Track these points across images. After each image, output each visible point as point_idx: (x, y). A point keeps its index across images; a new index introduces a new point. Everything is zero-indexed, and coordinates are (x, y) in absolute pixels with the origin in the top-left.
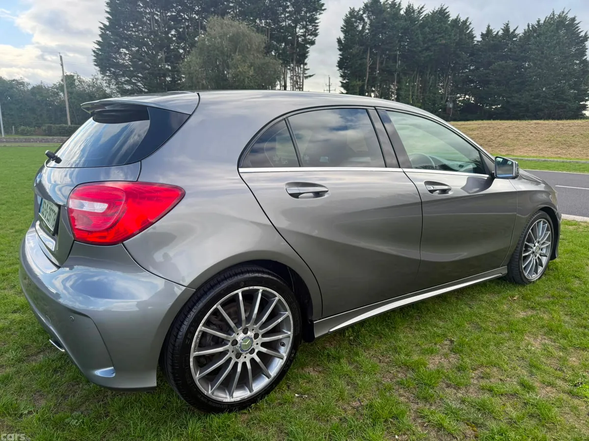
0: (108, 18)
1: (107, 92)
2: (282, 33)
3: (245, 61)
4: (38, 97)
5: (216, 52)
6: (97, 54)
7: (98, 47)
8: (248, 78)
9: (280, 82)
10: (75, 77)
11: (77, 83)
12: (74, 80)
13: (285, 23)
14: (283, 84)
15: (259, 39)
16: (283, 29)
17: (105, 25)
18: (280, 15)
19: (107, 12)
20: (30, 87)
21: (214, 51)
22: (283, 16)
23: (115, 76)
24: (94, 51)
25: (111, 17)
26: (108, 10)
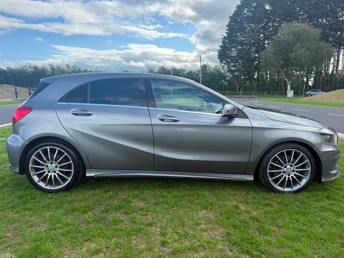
0: (227, 33)
1: (221, 72)
2: (339, 25)
3: (303, 48)
4: (189, 76)
5: (284, 44)
6: (220, 52)
7: (220, 49)
8: (305, 57)
9: (334, 58)
10: (207, 66)
11: (208, 69)
12: (207, 67)
13: (342, 18)
14: (336, 59)
15: (317, 32)
16: (340, 23)
17: (225, 37)
18: (339, 13)
19: (227, 30)
20: (187, 72)
21: (283, 43)
22: (340, 14)
23: (228, 63)
24: (218, 51)
25: (228, 32)
26: (227, 29)
